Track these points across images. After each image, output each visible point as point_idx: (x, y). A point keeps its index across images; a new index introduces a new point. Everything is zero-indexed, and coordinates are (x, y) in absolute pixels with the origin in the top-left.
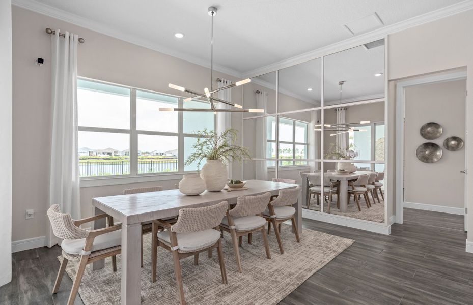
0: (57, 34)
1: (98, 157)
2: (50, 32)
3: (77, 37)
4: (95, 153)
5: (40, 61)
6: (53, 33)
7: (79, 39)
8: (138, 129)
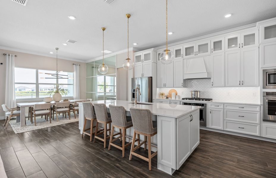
0: (7, 55)
1: (45, 92)
2: (5, 55)
3: (14, 55)
4: (44, 90)
5: (2, 64)
6: (6, 55)
7: (15, 56)
8: (39, 83)
